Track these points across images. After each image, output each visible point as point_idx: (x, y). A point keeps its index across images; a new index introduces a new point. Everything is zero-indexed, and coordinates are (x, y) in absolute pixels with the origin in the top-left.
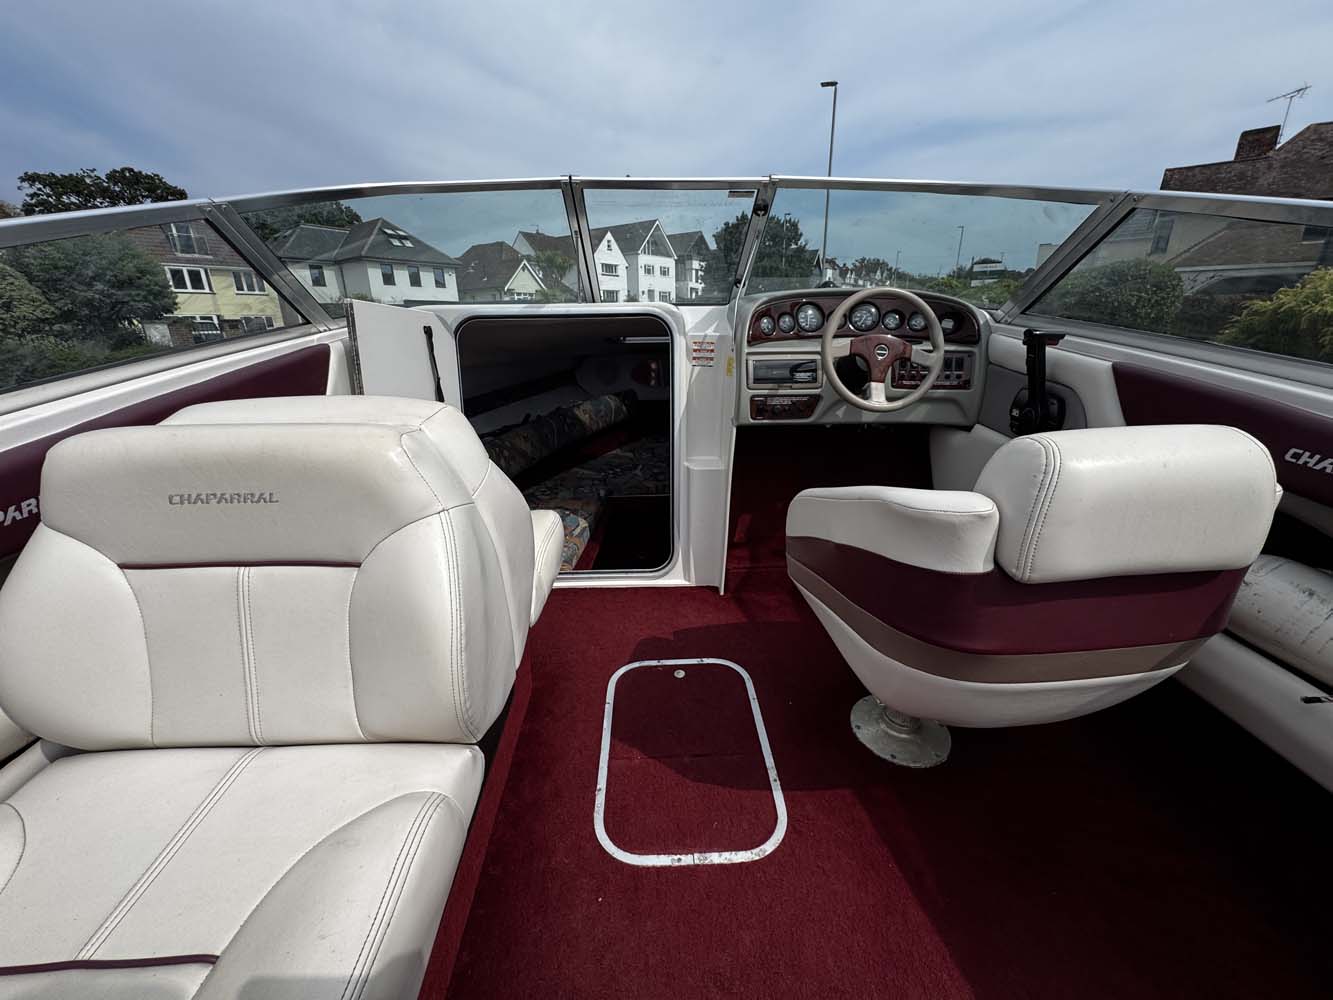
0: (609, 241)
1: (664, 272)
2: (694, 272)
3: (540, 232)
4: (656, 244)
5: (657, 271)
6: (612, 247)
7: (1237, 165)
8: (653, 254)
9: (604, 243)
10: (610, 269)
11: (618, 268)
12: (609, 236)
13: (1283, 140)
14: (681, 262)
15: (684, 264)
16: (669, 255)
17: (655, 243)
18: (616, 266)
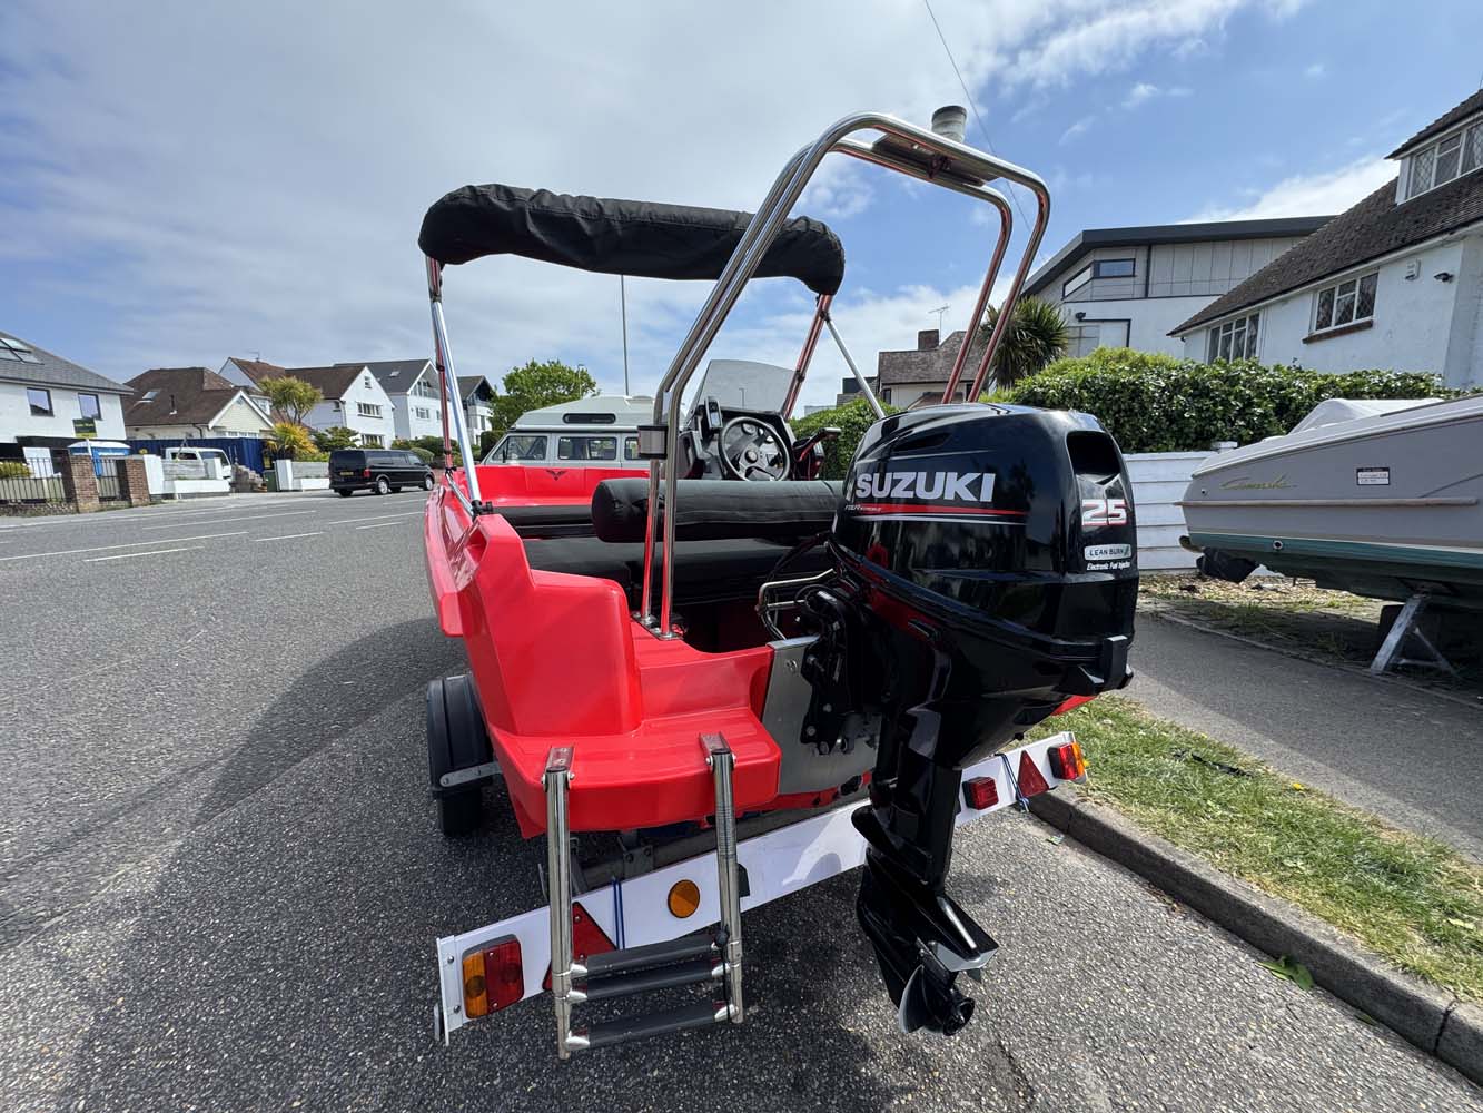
0: (366, 378)
2: (479, 419)
3: (261, 361)
4: (429, 386)
5: (433, 415)
6: (372, 385)
7: (921, 354)
8: (425, 395)
9: (360, 380)
11: (381, 408)
12: (366, 372)
13: (942, 340)
17: (428, 384)
18: (377, 407)
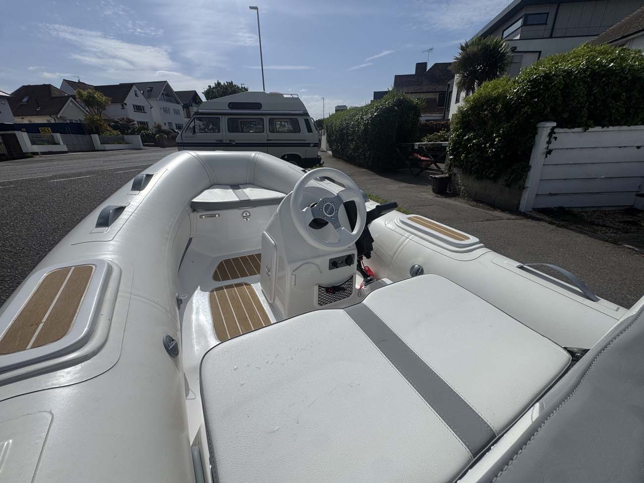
0: (135, 91)
1: (177, 112)
3: (81, 81)
5: (172, 111)
6: (138, 95)
7: (416, 76)
8: (167, 101)
9: (132, 92)
10: (138, 109)
11: (145, 109)
12: (134, 88)
14: (186, 107)
15: (188, 108)
16: (178, 103)
17: (167, 95)
18: (143, 107)
